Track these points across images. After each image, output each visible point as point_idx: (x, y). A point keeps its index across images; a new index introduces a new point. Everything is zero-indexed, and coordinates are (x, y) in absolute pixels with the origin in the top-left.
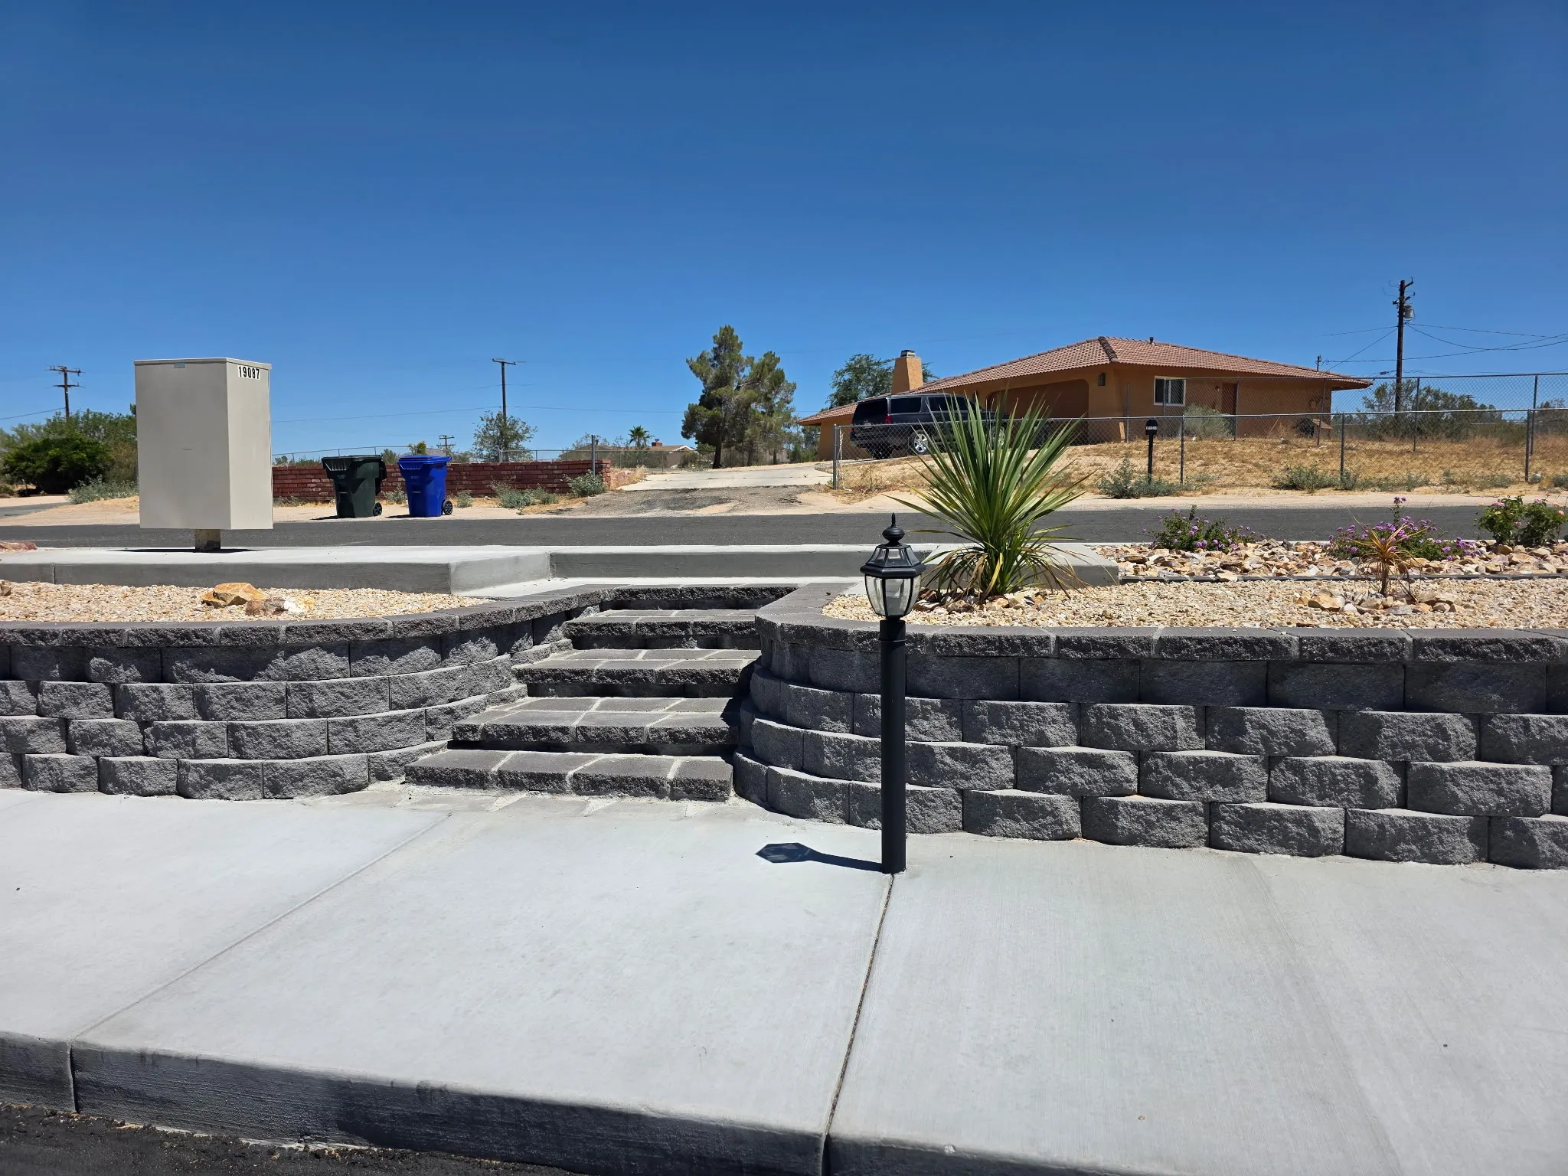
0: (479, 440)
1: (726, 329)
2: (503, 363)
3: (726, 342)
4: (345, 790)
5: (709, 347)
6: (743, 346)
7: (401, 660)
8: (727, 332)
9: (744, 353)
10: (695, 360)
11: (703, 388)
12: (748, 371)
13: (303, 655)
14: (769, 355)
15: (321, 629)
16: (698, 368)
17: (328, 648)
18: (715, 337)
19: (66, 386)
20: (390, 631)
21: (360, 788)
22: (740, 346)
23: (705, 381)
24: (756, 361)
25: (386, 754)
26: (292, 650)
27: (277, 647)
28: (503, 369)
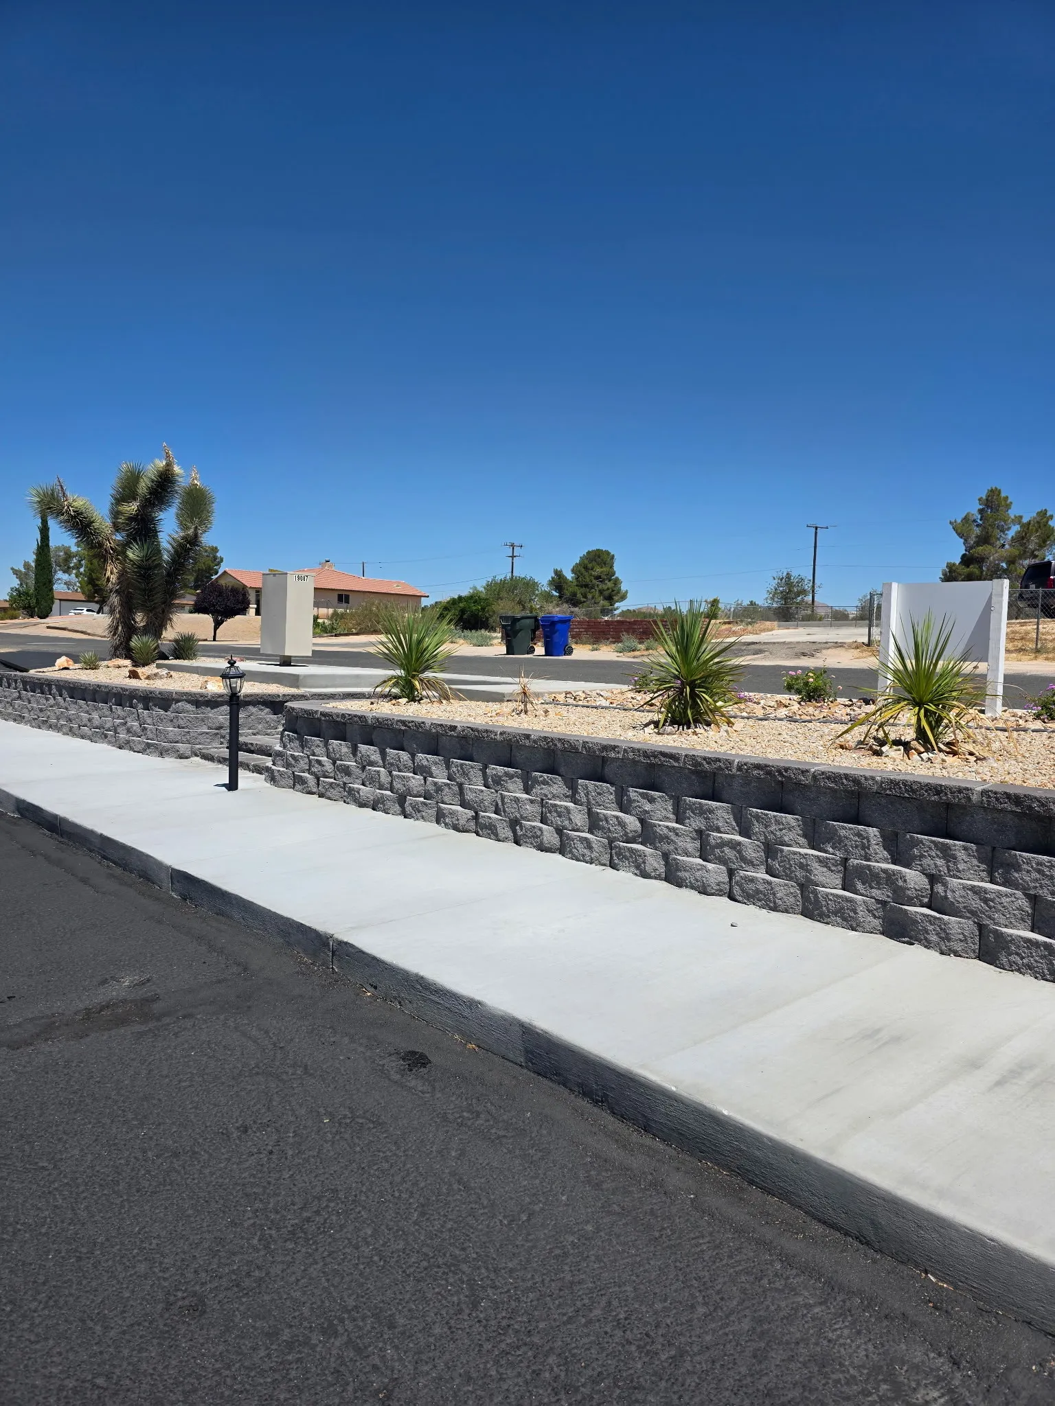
0: (771, 596)
1: (992, 491)
2: (816, 528)
3: (993, 504)
4: (181, 758)
5: (974, 509)
6: (1012, 506)
7: (215, 710)
8: (994, 493)
9: (1012, 513)
10: (959, 521)
11: (964, 548)
12: (1014, 530)
13: (180, 704)
14: (1043, 514)
15: (186, 694)
16: (961, 529)
17: (189, 702)
18: (980, 500)
19: (513, 557)
20: (209, 697)
21: (187, 758)
22: (1008, 506)
23: (966, 541)
24: (1025, 520)
25: (198, 746)
26: (178, 701)
27: (173, 699)
28: (816, 533)
